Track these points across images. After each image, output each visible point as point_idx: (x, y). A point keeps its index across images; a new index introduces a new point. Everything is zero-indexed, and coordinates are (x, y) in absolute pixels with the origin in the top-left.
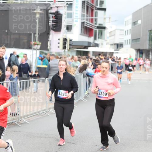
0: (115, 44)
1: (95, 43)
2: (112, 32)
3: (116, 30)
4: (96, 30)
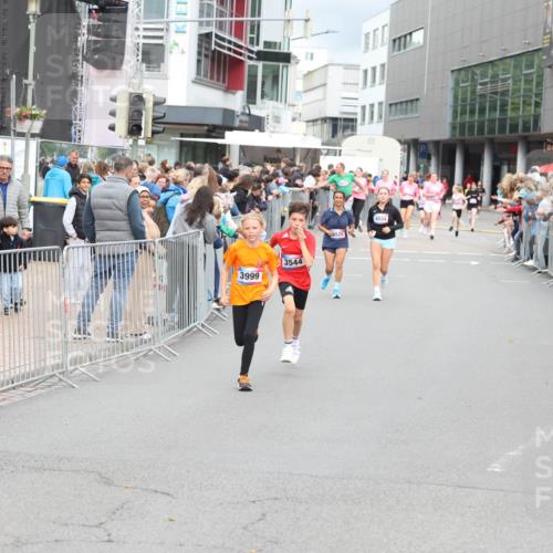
0: (324, 120)
1: (249, 115)
2: (315, 73)
3: (330, 67)
4: (253, 66)
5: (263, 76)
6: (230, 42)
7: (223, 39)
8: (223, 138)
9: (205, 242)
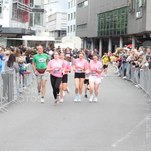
0: (56, 31)
1: (30, 30)
2: (52, 16)
3: (57, 13)
4: (31, 13)
5: (35, 17)
6: (23, 6)
7: (21, 5)
8: (22, 38)
9: (16, 72)
